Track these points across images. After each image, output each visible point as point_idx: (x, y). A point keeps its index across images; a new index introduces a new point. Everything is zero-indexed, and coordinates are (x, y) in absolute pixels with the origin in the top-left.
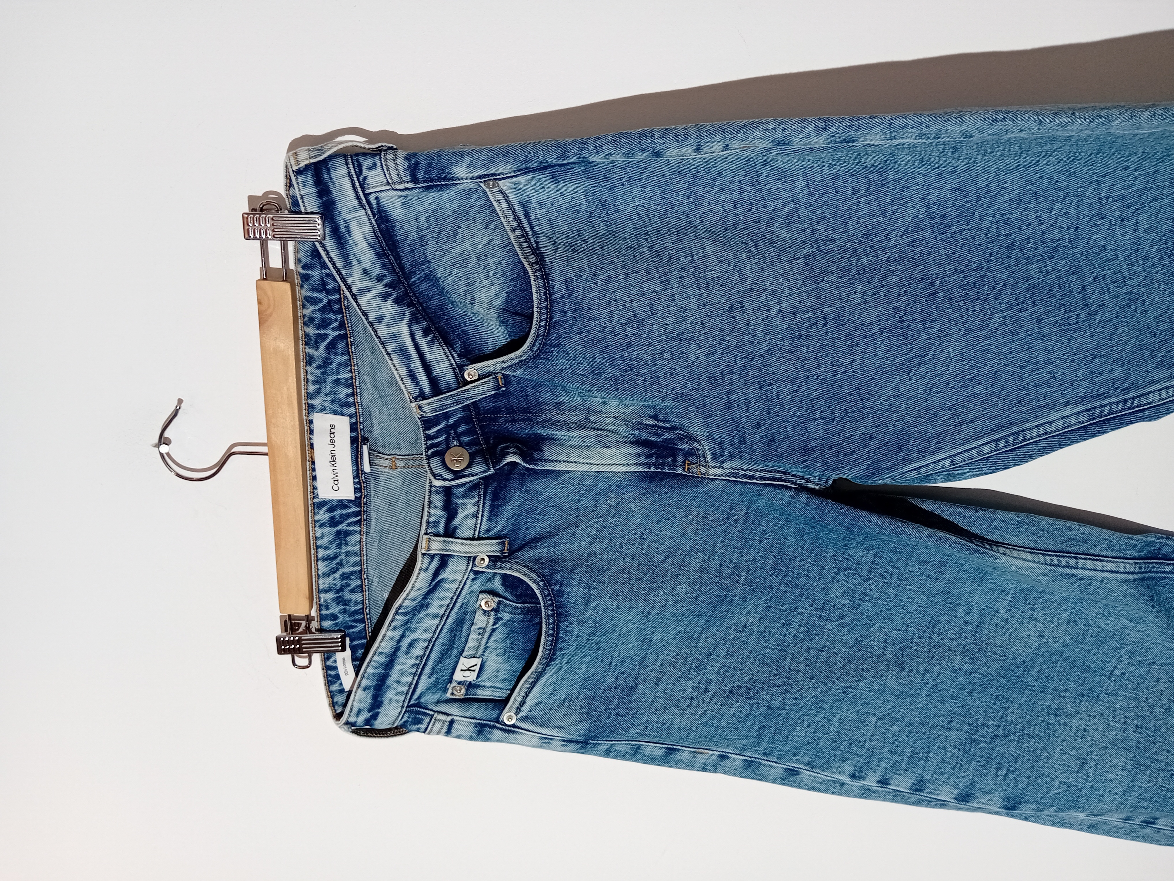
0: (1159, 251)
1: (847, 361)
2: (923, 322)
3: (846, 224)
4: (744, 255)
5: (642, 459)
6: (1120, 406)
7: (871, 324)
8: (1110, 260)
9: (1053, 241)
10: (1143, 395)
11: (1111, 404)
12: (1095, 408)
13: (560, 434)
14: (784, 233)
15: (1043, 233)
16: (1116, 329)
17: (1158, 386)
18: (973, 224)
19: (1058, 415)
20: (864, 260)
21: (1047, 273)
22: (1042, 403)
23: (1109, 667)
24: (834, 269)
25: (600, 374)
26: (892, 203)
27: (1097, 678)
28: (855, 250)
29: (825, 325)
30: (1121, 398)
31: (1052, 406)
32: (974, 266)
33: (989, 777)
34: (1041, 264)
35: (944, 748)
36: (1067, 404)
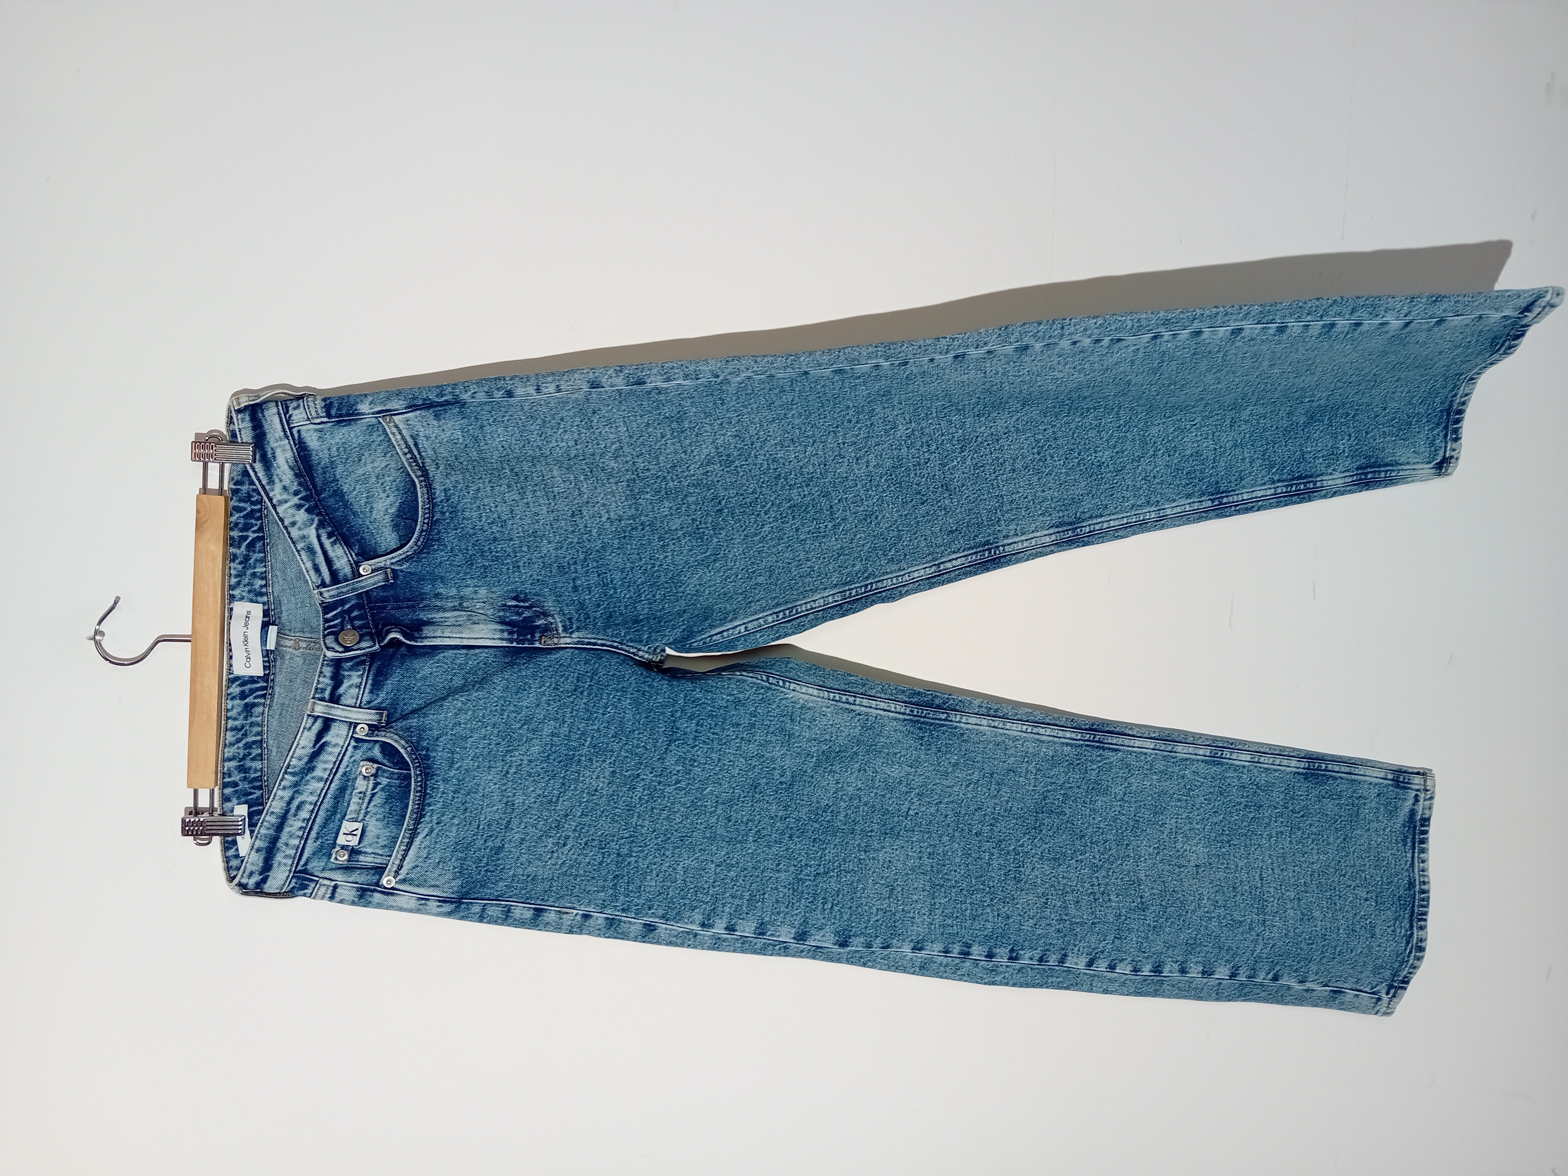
0: (887, 480)
1: (662, 557)
2: (714, 530)
3: (657, 458)
4: (582, 478)
5: (506, 635)
6: (863, 589)
7: (676, 529)
8: (850, 487)
9: (808, 473)
10: (879, 581)
11: (856, 588)
12: (845, 591)
13: (437, 616)
14: (613, 464)
15: (801, 468)
16: (855, 536)
17: (889, 576)
18: (750, 461)
19: (819, 596)
20: (671, 484)
21: (804, 496)
22: (807, 589)
23: (904, 808)
24: (649, 490)
25: (472, 564)
26: (690, 445)
27: (896, 819)
28: (665, 478)
29: (643, 529)
30: (862, 584)
31: (815, 590)
32: (750, 491)
33: (818, 912)
34: (800, 490)
35: (776, 889)
36: (826, 589)
